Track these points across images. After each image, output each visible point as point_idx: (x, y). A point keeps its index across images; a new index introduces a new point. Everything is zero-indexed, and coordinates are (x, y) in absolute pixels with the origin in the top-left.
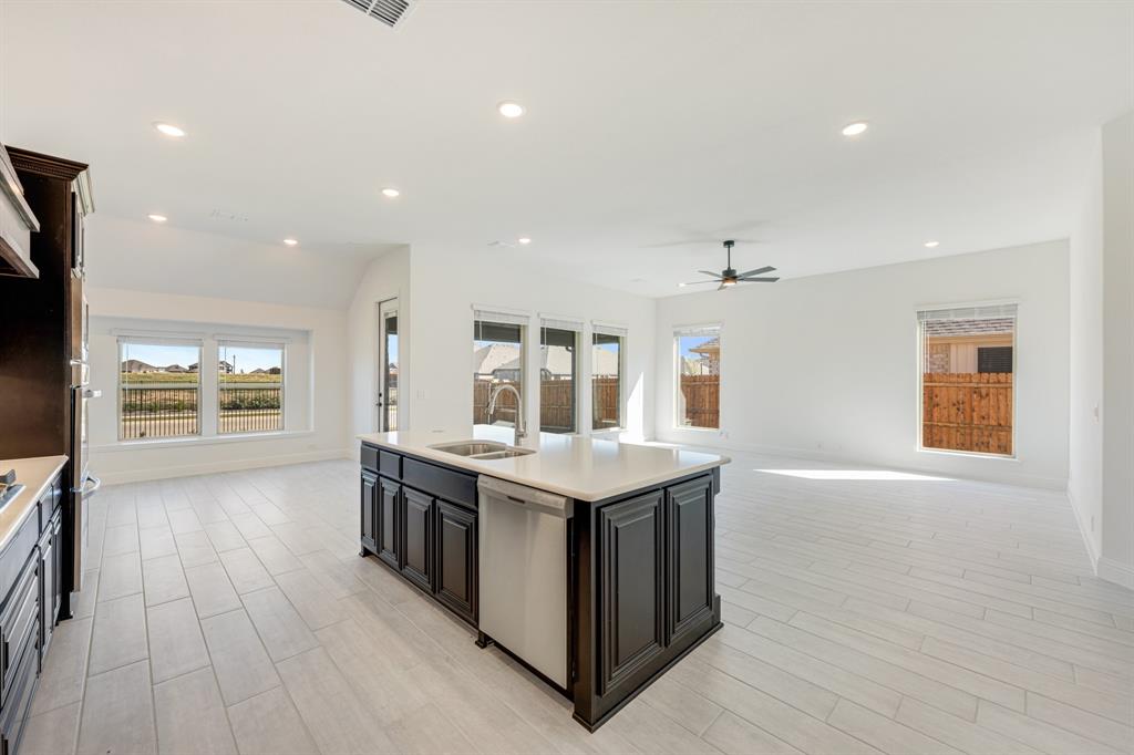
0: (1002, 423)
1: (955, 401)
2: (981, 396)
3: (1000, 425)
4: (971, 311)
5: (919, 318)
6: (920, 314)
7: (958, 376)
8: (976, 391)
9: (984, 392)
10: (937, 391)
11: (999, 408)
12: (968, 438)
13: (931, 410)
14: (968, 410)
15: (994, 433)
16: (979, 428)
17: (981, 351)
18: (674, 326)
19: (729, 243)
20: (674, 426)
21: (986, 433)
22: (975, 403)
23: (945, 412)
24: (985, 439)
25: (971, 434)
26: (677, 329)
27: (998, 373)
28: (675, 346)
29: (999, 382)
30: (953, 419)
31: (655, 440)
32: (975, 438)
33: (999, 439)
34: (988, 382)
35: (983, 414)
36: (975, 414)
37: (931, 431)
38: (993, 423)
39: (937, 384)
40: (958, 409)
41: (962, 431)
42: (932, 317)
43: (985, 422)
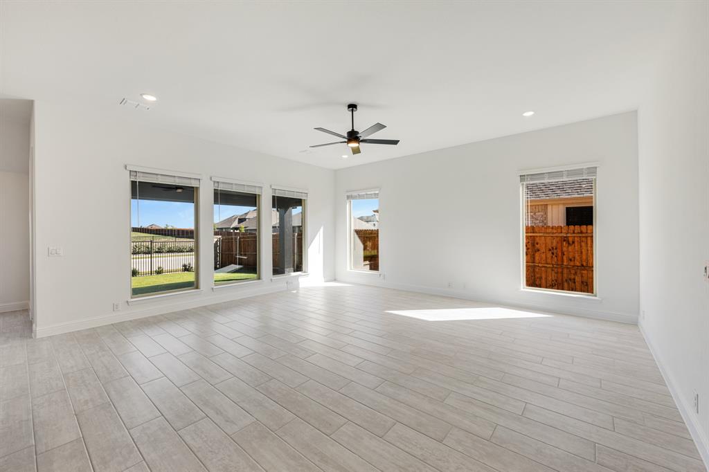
0: (585, 264)
1: (550, 248)
2: (569, 244)
3: (582, 265)
4: (559, 174)
5: (521, 181)
6: (522, 178)
7: (552, 228)
8: (565, 239)
9: (571, 240)
10: (537, 240)
11: (582, 253)
12: (560, 275)
13: (534, 255)
14: (560, 254)
15: (578, 272)
16: (568, 268)
17: (568, 210)
18: (347, 192)
19: (352, 107)
20: (348, 269)
21: (573, 272)
22: (565, 249)
23: (543, 256)
24: (572, 277)
25: (562, 273)
26: (349, 194)
27: (580, 225)
28: (348, 206)
29: (581, 232)
30: (549, 261)
31: (335, 280)
32: (565, 275)
33: (582, 276)
34: (574, 233)
35: (571, 257)
36: (565, 258)
37: (534, 271)
38: (578, 264)
39: (537, 234)
40: (553, 253)
41: (556, 270)
42: (531, 179)
43: (572, 263)
